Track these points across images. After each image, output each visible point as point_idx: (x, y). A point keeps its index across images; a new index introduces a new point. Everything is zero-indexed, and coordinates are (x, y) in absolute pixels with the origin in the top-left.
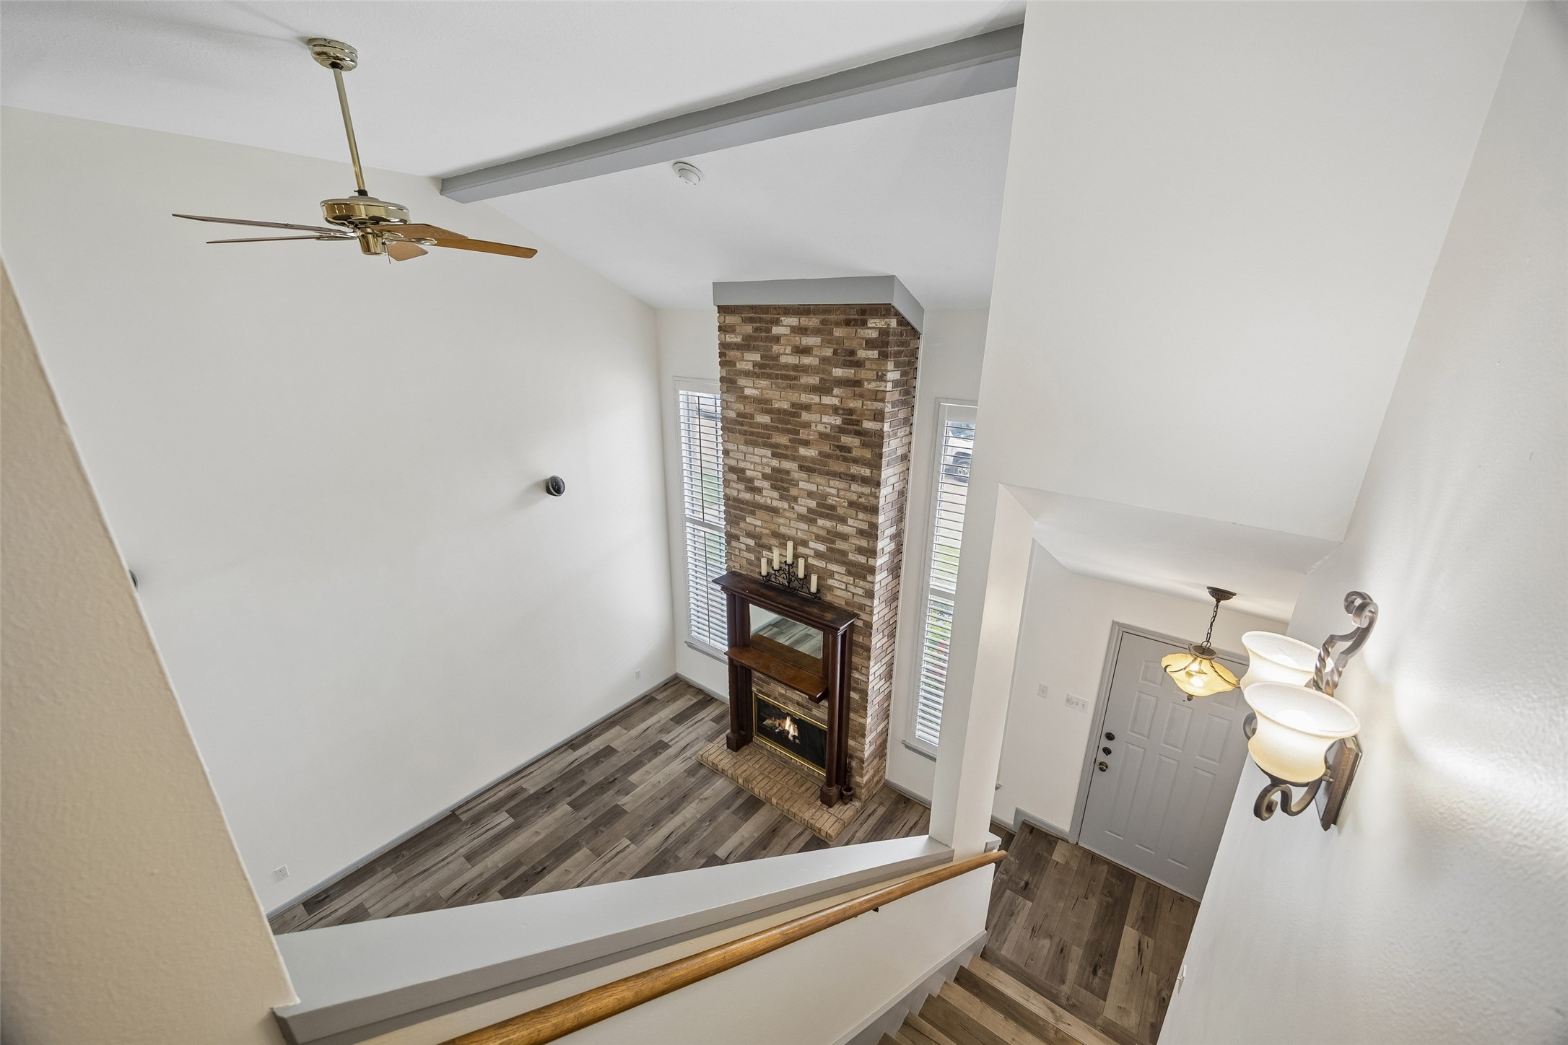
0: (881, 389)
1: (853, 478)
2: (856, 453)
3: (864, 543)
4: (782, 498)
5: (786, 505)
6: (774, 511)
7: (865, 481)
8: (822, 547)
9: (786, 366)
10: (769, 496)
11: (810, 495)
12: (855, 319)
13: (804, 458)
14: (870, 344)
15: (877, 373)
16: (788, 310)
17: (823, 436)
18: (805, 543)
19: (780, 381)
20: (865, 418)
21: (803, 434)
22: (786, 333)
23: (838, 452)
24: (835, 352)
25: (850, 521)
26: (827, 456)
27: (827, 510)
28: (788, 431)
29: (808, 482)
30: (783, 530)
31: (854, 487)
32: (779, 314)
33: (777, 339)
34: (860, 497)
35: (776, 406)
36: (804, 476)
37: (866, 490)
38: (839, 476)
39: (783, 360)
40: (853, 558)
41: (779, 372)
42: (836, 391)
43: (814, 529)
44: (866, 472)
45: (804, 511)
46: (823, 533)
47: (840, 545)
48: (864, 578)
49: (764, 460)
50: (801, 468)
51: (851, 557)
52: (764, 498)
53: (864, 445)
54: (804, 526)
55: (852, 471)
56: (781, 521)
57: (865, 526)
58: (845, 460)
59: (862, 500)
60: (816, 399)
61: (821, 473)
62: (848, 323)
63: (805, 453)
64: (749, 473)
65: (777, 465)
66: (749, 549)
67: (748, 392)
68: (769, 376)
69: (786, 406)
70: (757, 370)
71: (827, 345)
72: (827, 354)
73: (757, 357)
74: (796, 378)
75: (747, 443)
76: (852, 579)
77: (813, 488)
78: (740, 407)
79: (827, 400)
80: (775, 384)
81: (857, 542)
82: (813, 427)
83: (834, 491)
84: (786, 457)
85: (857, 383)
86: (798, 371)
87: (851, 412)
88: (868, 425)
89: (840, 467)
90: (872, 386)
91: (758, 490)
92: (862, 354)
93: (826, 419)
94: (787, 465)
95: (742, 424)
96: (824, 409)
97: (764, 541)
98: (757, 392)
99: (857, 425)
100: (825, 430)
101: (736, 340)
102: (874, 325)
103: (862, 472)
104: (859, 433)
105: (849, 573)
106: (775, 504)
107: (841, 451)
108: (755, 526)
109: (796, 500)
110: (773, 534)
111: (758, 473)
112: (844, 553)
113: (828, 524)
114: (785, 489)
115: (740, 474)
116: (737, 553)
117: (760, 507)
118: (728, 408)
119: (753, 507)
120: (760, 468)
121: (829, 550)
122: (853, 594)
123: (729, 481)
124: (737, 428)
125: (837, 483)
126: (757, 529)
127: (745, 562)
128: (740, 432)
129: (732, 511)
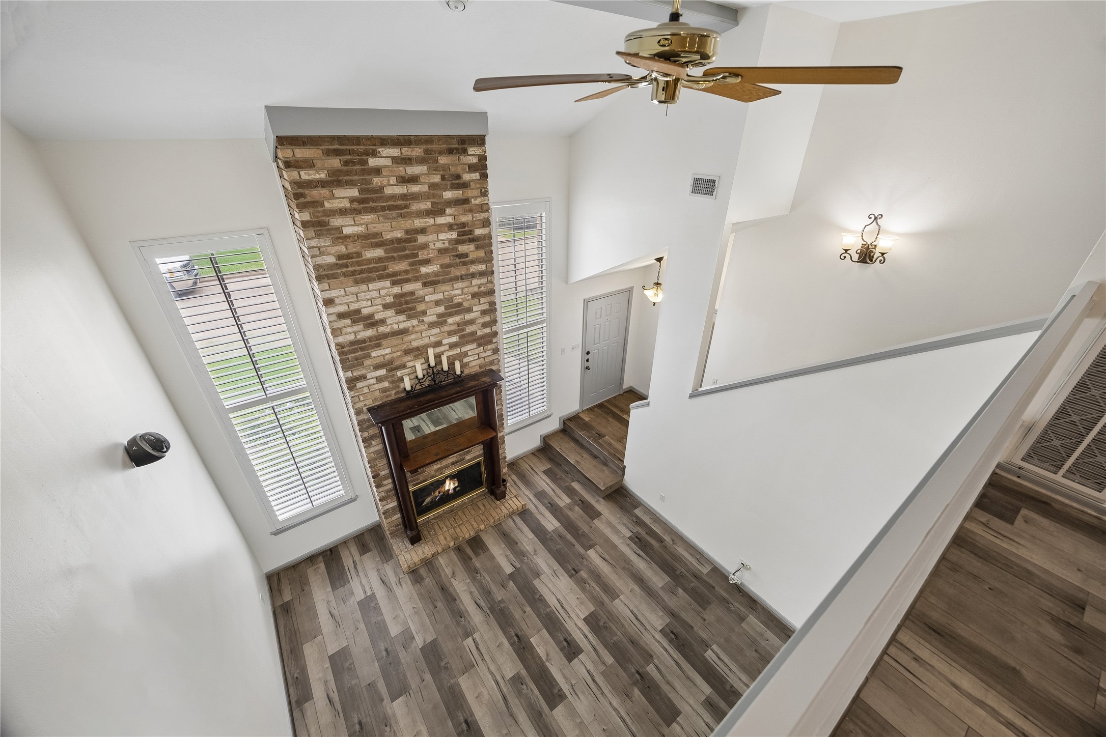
0: (485, 202)
1: (473, 276)
2: (472, 256)
3: (487, 319)
4: (409, 317)
5: (415, 322)
6: (404, 332)
7: (482, 274)
8: (454, 339)
9: (393, 197)
10: (395, 321)
11: (438, 303)
12: (456, 148)
13: (427, 275)
14: (472, 168)
15: (481, 190)
16: (385, 141)
17: (442, 251)
18: (438, 344)
19: (387, 212)
20: (476, 227)
21: (422, 255)
22: (387, 164)
23: (458, 260)
24: (443, 178)
25: (475, 308)
26: (449, 266)
27: (455, 308)
28: (407, 257)
29: (434, 293)
30: (415, 344)
31: (475, 282)
32: (375, 145)
33: (377, 171)
34: (480, 287)
35: (388, 237)
36: (430, 290)
37: (484, 280)
38: (462, 278)
39: (388, 191)
40: (481, 334)
41: (385, 204)
42: (448, 211)
43: (446, 328)
44: (483, 267)
45: (434, 318)
46: (454, 327)
47: (469, 329)
48: (491, 342)
49: (383, 292)
50: (425, 285)
51: (479, 333)
52: (389, 327)
53: (477, 248)
54: (435, 330)
55: (471, 270)
56: (413, 336)
57: (486, 307)
58: (464, 264)
59: (482, 289)
60: (431, 221)
61: (444, 282)
62: (450, 152)
63: (427, 271)
64: (365, 312)
65: (400, 291)
66: (379, 380)
67: (347, 231)
68: (373, 210)
69: (399, 234)
70: (356, 205)
71: (434, 172)
72: (435, 180)
73: (354, 192)
74: (406, 207)
75: (357, 282)
76: (482, 348)
77: (440, 296)
78: (342, 249)
79: (441, 220)
80: (382, 216)
81: (482, 320)
82: (432, 246)
83: (459, 292)
84: (407, 281)
85: (466, 201)
86: (407, 200)
87: (463, 225)
88: (479, 232)
89: (461, 271)
90: (479, 201)
91: (383, 322)
92: (467, 177)
93: (442, 236)
94: (408, 287)
95: (346, 266)
96: (439, 228)
97: (397, 363)
98: (360, 229)
99: (471, 234)
100: (443, 246)
101: (317, 176)
102: (473, 152)
103: (480, 269)
104: (472, 240)
105: (479, 345)
106: (402, 326)
107: (460, 258)
108: (384, 356)
109: (424, 313)
110: (407, 352)
111: (378, 307)
112: (474, 333)
113: (457, 319)
114: (411, 309)
115: (354, 316)
116: (366, 390)
117: (386, 336)
118: (322, 254)
119: (377, 340)
120: (379, 301)
121: (461, 337)
122: (484, 358)
123: (341, 329)
124: (339, 271)
125: (459, 285)
126: (387, 357)
127: (377, 393)
128: (345, 275)
129: (350, 356)
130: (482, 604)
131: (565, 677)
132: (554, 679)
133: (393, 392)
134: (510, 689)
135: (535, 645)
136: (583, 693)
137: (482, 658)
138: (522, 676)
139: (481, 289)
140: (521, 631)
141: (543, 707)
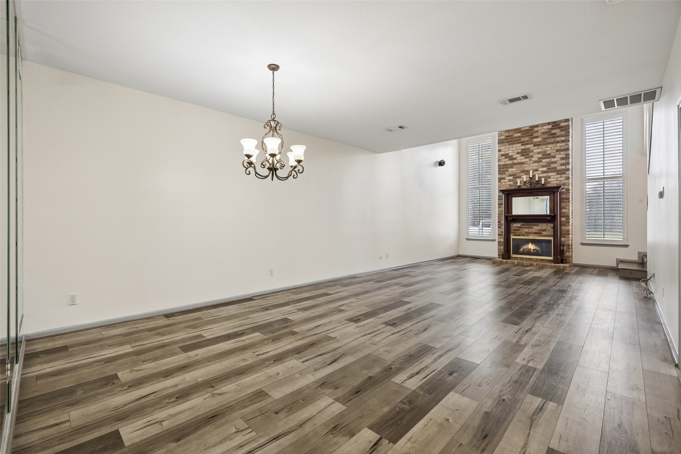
2: (558, 134)
3: (564, 161)
4: (526, 158)
5: (528, 160)
6: (522, 163)
7: (563, 141)
8: (545, 169)
10: (520, 159)
11: (539, 153)
13: (536, 142)
17: (544, 133)
18: (537, 170)
20: (562, 122)
21: (535, 135)
23: (551, 136)
25: (557, 156)
26: (546, 138)
27: (547, 156)
28: (529, 136)
29: (538, 149)
30: (526, 169)
31: (558, 145)
34: (561, 147)
35: (523, 129)
36: (536, 147)
37: (564, 144)
38: (552, 143)
40: (559, 168)
43: (541, 164)
45: (536, 159)
46: (545, 164)
47: (553, 165)
48: (565, 173)
49: (518, 148)
50: (535, 146)
51: (558, 168)
52: (518, 161)
53: (561, 131)
54: (537, 164)
55: (557, 140)
56: (526, 166)
57: (564, 156)
58: (554, 137)
61: (543, 145)
63: (536, 140)
64: (510, 154)
65: (524, 148)
66: (510, 181)
69: (527, 128)
75: (510, 145)
76: (559, 175)
77: (540, 150)
78: (506, 134)
81: (561, 162)
82: (540, 131)
83: (549, 149)
84: (527, 144)
87: (555, 123)
88: (562, 124)
89: (553, 140)
91: (515, 159)
93: (545, 127)
94: (527, 146)
95: (508, 139)
96: (544, 125)
97: (518, 175)
99: (559, 125)
100: (545, 131)
103: (561, 139)
104: (559, 128)
105: (558, 174)
106: (522, 161)
107: (552, 135)
108: (513, 171)
109: (532, 157)
110: (522, 172)
111: (515, 153)
112: (555, 168)
113: (547, 160)
114: (527, 155)
115: (506, 156)
116: (504, 184)
117: (515, 164)
118: (501, 136)
119: (512, 165)
120: (516, 151)
121: (548, 169)
122: (560, 181)
123: (501, 160)
124: (505, 141)
125: (551, 146)
126: (514, 172)
127: (508, 186)
128: (507, 142)
129: (502, 170)
133: (514, 187)
139: (561, 148)
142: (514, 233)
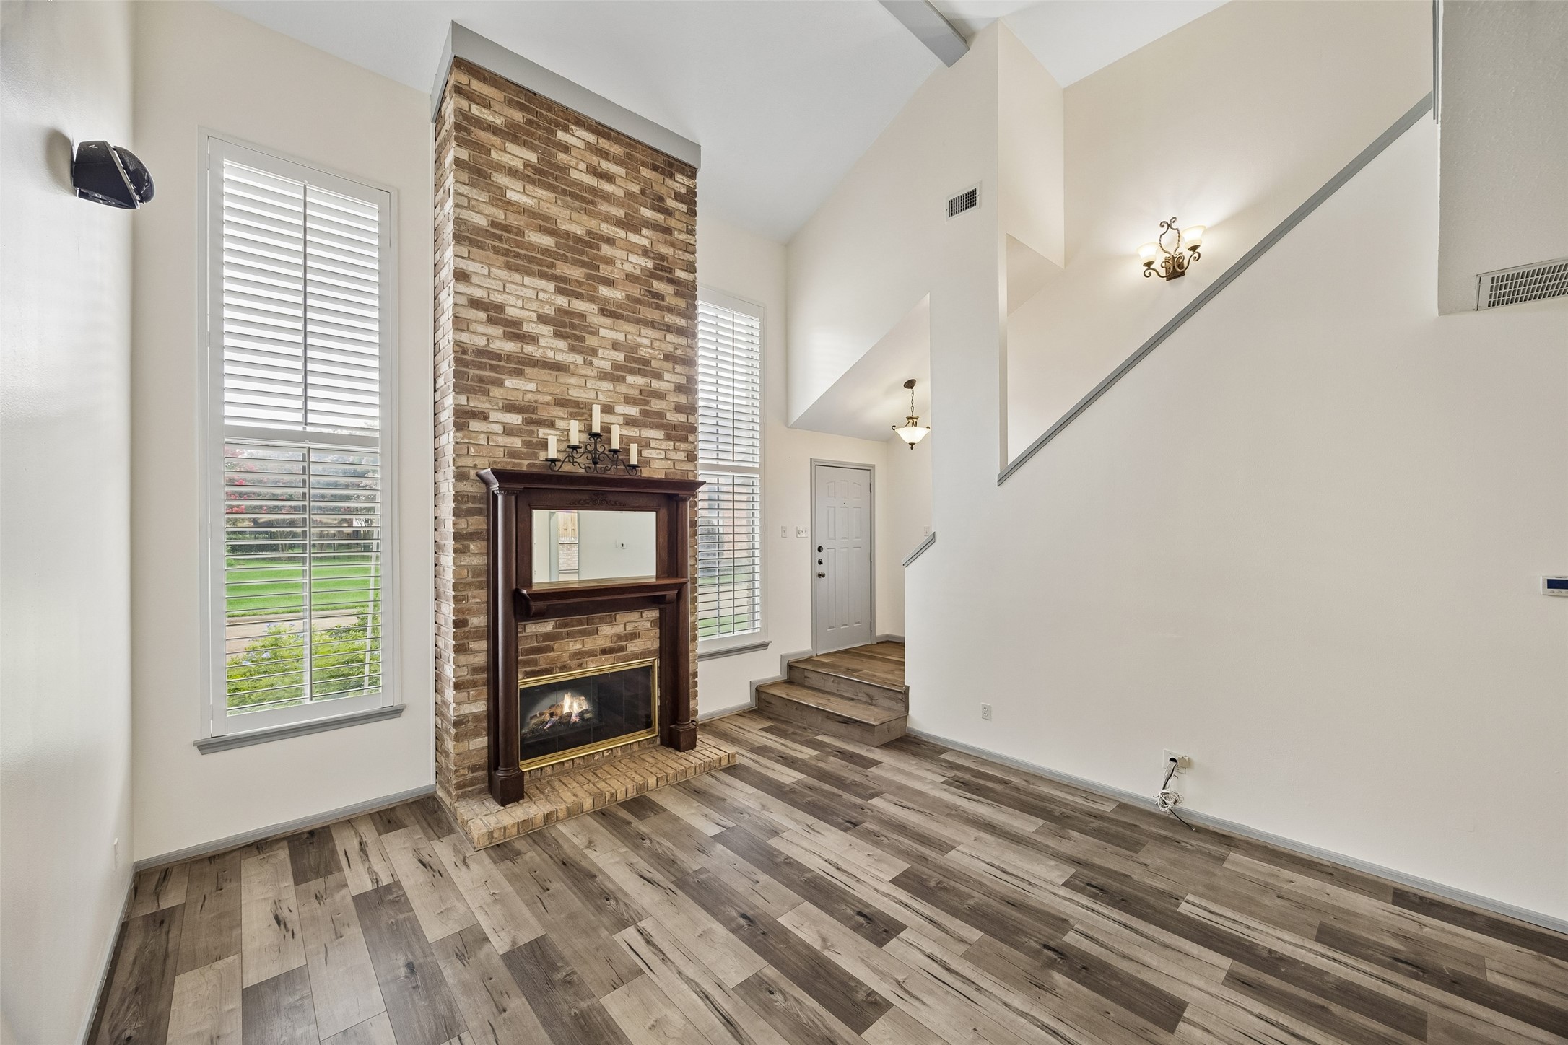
0: (691, 242)
1: (668, 328)
2: (667, 301)
3: (682, 399)
4: (573, 349)
5: (579, 359)
6: (559, 368)
7: (680, 332)
8: (633, 411)
9: (578, 184)
10: (550, 346)
11: (616, 346)
12: (662, 167)
13: (607, 300)
14: (678, 197)
15: (687, 226)
16: (581, 121)
17: (630, 278)
19: (568, 199)
20: (678, 266)
21: (604, 270)
22: (579, 146)
23: (650, 299)
24: (643, 192)
25: (667, 376)
26: (637, 301)
27: (638, 364)
28: (583, 264)
29: (613, 329)
30: (575, 394)
31: (670, 337)
32: (568, 120)
33: (566, 149)
34: (677, 349)
35: (564, 228)
36: (607, 321)
37: (682, 341)
38: (653, 325)
39: (574, 174)
40: (672, 419)
41: (568, 189)
42: (644, 231)
43: (622, 388)
44: (682, 322)
45: (607, 366)
46: (635, 392)
47: (656, 405)
48: (685, 440)
49: (542, 296)
50: (602, 312)
51: (670, 418)
52: (541, 351)
53: (677, 294)
54: (607, 386)
55: (666, 320)
56: (573, 381)
57: (682, 380)
58: (659, 308)
59: (679, 352)
60: (621, 233)
61: (628, 320)
62: (655, 168)
63: (608, 294)
64: (512, 312)
65: (566, 305)
66: (508, 431)
67: (511, 195)
68: (551, 188)
69: (579, 231)
70: (530, 172)
71: (633, 180)
72: (634, 190)
73: (533, 157)
74: (592, 202)
75: (509, 267)
76: (672, 443)
77: (620, 337)
78: (500, 215)
79: (633, 238)
80: (562, 200)
81: (676, 399)
82: (618, 264)
83: (647, 342)
84: (579, 296)
85: (667, 231)
86: (596, 195)
87: (662, 257)
88: (680, 274)
89: (654, 315)
90: (683, 237)
91: (533, 339)
92: (671, 203)
93: (633, 258)
94: (579, 306)
95: (500, 238)
96: (631, 248)
97: (542, 414)
98: (530, 202)
99: (670, 272)
100: (633, 271)
101: (491, 118)
102: (681, 181)
103: (678, 322)
104: (672, 281)
105: (668, 438)
106: (560, 357)
107: (653, 298)
108: (525, 392)
109: (595, 352)
110: (560, 403)
111: (531, 313)
112: (661, 415)
113: (641, 381)
114: (579, 339)
115: (495, 313)
116: (482, 440)
117: (533, 363)
118: (469, 208)
119: (518, 363)
120: (534, 306)
121: (643, 413)
122: (674, 461)
123: (469, 322)
124: (488, 242)
125: (647, 331)
126: (529, 397)
127: (500, 452)
128: (496, 250)
129: (473, 372)
130: (657, 876)
131: (875, 970)
132: (852, 978)
133: (526, 462)
134: (742, 1003)
135: (789, 927)
136: (931, 992)
137: (662, 957)
138: (768, 978)
139: (677, 352)
140: (752, 909)
141: (836, 1028)
142: (527, 663)
